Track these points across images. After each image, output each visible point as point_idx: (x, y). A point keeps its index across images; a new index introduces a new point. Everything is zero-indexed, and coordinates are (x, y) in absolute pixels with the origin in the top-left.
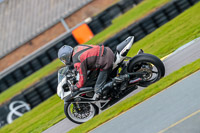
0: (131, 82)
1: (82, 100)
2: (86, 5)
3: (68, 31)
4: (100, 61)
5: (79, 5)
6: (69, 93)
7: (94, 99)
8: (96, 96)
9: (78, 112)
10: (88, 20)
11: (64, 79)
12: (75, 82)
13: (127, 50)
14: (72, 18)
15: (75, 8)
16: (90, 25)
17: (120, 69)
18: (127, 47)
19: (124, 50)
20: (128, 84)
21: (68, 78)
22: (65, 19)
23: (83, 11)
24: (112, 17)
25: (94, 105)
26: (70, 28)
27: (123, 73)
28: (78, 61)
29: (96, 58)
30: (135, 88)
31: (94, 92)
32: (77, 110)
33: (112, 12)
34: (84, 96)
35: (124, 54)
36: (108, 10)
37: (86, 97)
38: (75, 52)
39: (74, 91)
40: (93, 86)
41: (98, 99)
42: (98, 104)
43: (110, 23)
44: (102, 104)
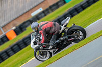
0: (69, 40)
1: (43, 49)
2: (13, 21)
3: (4, 33)
4: (53, 30)
5: (9, 20)
6: (37, 45)
7: (50, 49)
8: (51, 47)
9: (41, 55)
10: (14, 28)
11: (34, 39)
12: (40, 40)
13: (67, 24)
14: (6, 27)
15: (7, 22)
16: (15, 30)
17: (63, 34)
18: (67, 22)
19: (65, 24)
20: (67, 41)
21: (36, 38)
22: (2, 27)
23: (11, 23)
24: (26, 27)
25: (50, 52)
26: (5, 32)
27: (64, 36)
28: (42, 30)
29: (51, 28)
30: (71, 43)
31: (49, 46)
32: (41, 54)
33: (26, 24)
34: (45, 47)
35: (65, 26)
36: (24, 23)
37: (46, 48)
38: (40, 25)
39: (39, 45)
40: (49, 42)
41: (52, 49)
42: (52, 51)
43: (25, 30)
44: (54, 52)
